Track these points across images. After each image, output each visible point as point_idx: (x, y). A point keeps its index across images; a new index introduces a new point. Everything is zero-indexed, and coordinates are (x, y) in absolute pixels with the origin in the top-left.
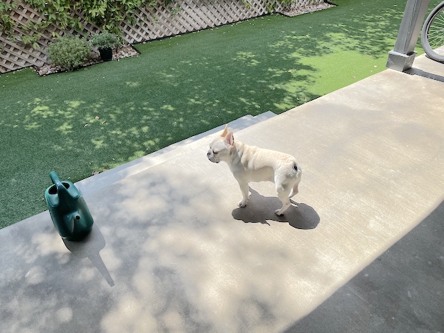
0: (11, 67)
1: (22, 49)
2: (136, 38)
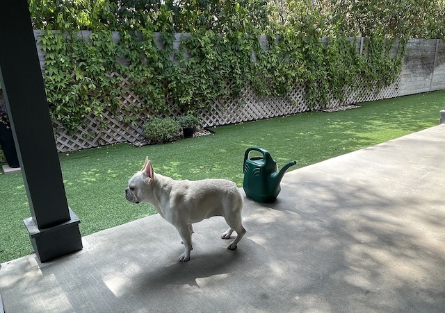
0: (109, 141)
1: (121, 126)
2: (209, 124)
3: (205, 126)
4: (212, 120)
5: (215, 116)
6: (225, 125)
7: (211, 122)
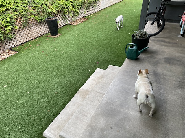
2: (12, 46)
3: (10, 47)
4: (13, 43)
5: (15, 40)
6: (22, 43)
7: (13, 44)
